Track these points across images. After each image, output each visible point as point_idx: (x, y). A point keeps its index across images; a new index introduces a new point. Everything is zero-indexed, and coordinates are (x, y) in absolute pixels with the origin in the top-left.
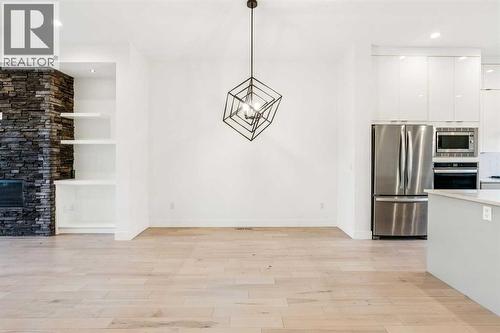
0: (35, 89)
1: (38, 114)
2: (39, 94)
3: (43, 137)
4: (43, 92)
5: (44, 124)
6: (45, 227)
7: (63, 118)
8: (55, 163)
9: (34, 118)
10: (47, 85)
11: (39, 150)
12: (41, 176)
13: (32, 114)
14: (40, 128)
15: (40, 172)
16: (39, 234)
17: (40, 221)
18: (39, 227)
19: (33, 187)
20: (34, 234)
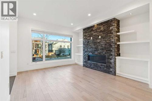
0: (110, 27)
1: (111, 34)
2: (111, 28)
3: (113, 42)
4: (112, 27)
5: (113, 38)
6: (113, 72)
7: (117, 35)
8: (116, 50)
9: (109, 36)
10: (114, 24)
11: (111, 46)
12: (112, 55)
13: (109, 35)
14: (111, 39)
15: (111, 53)
16: (111, 74)
17: (111, 70)
18: (111, 71)
19: (109, 58)
20: (110, 74)
